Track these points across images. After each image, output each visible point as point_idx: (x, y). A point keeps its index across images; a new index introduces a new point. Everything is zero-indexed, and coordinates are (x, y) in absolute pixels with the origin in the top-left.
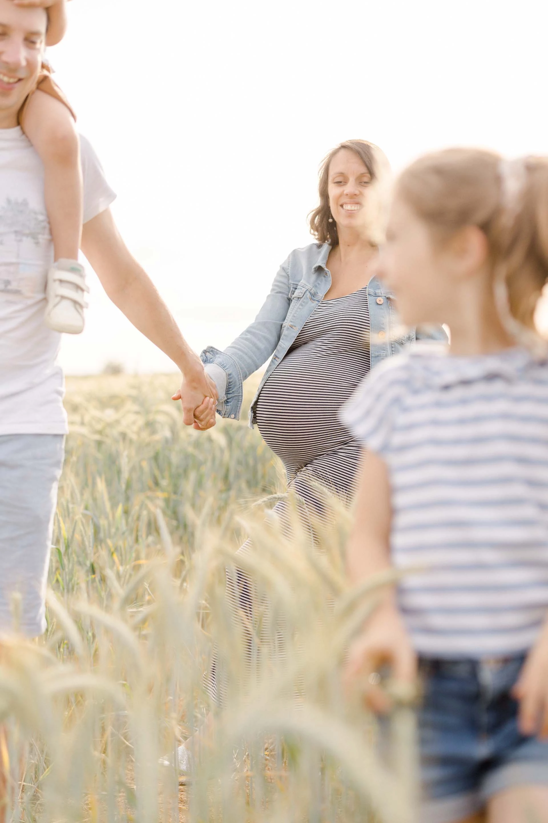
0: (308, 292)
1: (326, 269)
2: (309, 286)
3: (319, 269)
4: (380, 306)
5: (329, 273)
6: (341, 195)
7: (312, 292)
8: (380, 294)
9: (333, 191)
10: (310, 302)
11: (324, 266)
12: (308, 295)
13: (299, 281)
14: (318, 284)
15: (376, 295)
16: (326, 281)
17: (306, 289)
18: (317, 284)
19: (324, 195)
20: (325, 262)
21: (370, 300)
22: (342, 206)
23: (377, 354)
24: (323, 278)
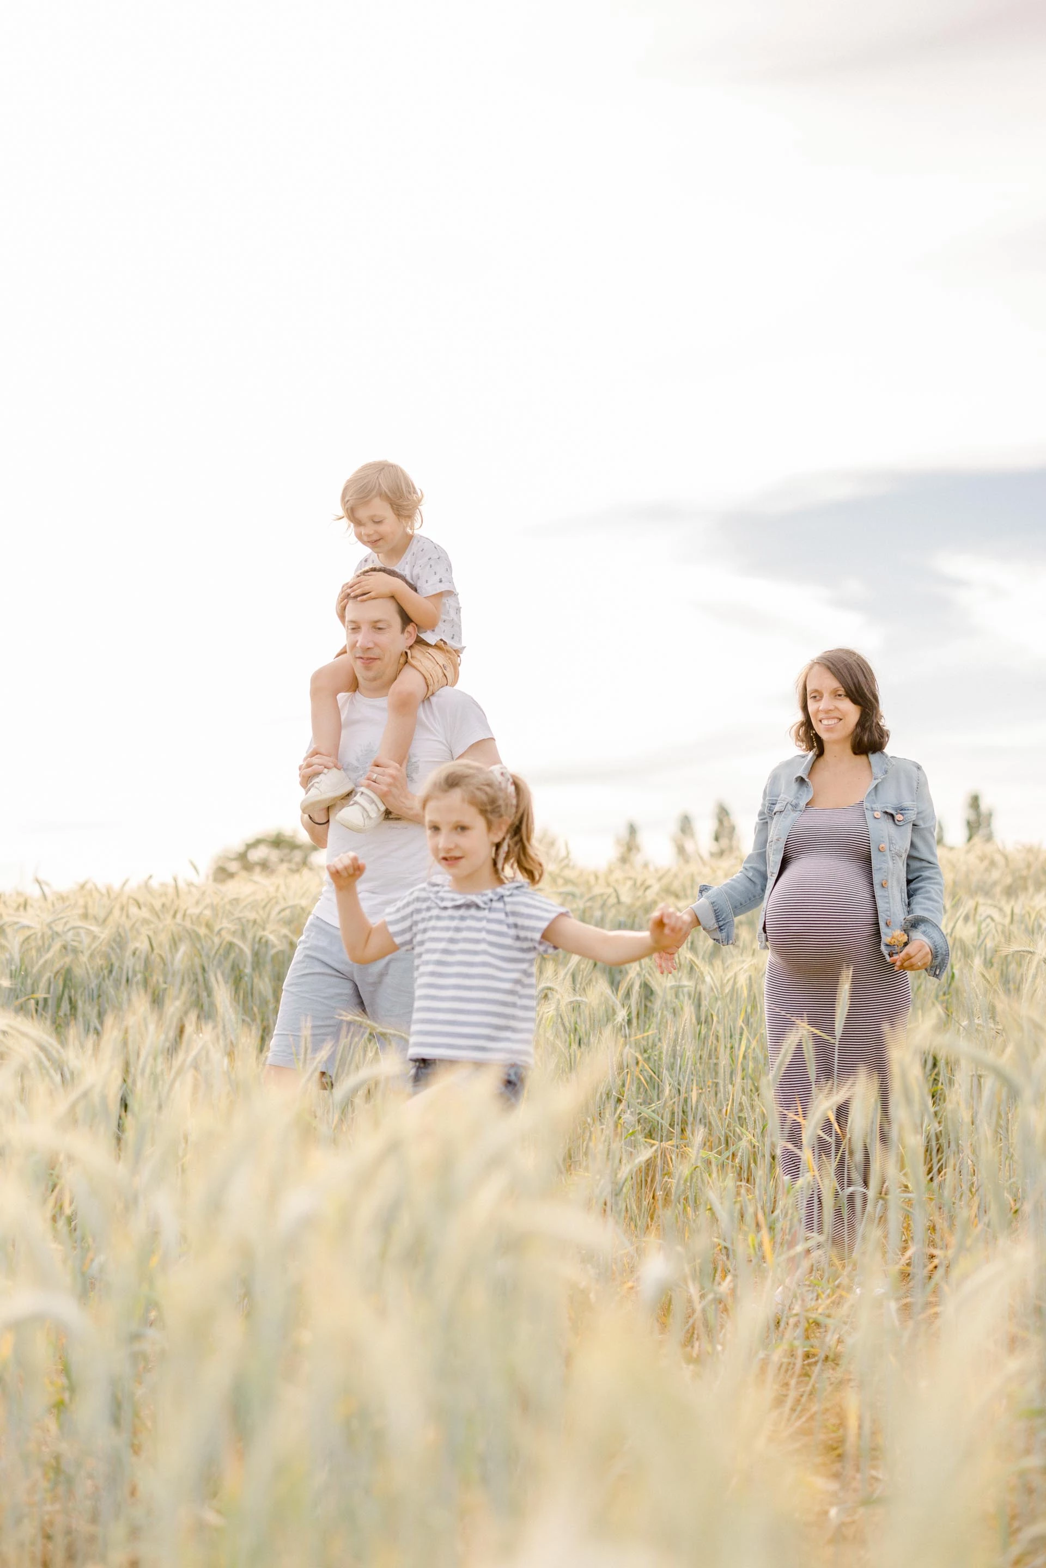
0: (789, 804)
1: (807, 780)
2: (790, 799)
3: (801, 780)
4: (877, 820)
5: (810, 783)
6: (818, 711)
7: (793, 803)
8: (876, 809)
9: (812, 707)
10: (792, 813)
11: (804, 777)
12: (789, 807)
13: (778, 796)
14: (801, 795)
15: (873, 810)
16: (808, 791)
17: (786, 803)
18: (799, 796)
19: (805, 708)
20: (807, 772)
21: (868, 814)
22: (821, 721)
23: (879, 866)
24: (805, 789)
